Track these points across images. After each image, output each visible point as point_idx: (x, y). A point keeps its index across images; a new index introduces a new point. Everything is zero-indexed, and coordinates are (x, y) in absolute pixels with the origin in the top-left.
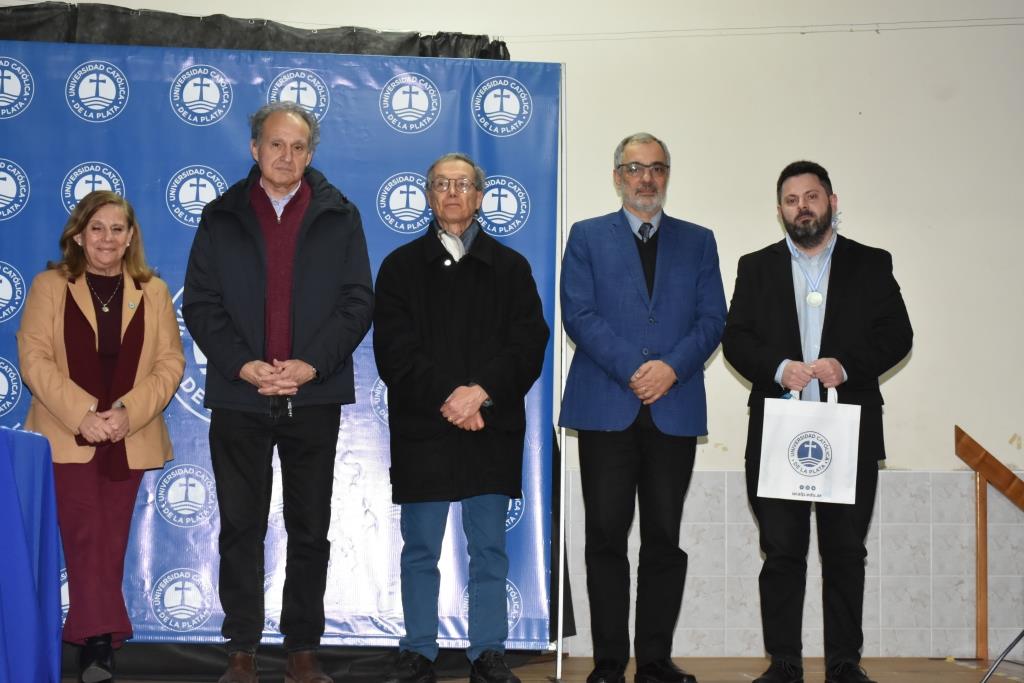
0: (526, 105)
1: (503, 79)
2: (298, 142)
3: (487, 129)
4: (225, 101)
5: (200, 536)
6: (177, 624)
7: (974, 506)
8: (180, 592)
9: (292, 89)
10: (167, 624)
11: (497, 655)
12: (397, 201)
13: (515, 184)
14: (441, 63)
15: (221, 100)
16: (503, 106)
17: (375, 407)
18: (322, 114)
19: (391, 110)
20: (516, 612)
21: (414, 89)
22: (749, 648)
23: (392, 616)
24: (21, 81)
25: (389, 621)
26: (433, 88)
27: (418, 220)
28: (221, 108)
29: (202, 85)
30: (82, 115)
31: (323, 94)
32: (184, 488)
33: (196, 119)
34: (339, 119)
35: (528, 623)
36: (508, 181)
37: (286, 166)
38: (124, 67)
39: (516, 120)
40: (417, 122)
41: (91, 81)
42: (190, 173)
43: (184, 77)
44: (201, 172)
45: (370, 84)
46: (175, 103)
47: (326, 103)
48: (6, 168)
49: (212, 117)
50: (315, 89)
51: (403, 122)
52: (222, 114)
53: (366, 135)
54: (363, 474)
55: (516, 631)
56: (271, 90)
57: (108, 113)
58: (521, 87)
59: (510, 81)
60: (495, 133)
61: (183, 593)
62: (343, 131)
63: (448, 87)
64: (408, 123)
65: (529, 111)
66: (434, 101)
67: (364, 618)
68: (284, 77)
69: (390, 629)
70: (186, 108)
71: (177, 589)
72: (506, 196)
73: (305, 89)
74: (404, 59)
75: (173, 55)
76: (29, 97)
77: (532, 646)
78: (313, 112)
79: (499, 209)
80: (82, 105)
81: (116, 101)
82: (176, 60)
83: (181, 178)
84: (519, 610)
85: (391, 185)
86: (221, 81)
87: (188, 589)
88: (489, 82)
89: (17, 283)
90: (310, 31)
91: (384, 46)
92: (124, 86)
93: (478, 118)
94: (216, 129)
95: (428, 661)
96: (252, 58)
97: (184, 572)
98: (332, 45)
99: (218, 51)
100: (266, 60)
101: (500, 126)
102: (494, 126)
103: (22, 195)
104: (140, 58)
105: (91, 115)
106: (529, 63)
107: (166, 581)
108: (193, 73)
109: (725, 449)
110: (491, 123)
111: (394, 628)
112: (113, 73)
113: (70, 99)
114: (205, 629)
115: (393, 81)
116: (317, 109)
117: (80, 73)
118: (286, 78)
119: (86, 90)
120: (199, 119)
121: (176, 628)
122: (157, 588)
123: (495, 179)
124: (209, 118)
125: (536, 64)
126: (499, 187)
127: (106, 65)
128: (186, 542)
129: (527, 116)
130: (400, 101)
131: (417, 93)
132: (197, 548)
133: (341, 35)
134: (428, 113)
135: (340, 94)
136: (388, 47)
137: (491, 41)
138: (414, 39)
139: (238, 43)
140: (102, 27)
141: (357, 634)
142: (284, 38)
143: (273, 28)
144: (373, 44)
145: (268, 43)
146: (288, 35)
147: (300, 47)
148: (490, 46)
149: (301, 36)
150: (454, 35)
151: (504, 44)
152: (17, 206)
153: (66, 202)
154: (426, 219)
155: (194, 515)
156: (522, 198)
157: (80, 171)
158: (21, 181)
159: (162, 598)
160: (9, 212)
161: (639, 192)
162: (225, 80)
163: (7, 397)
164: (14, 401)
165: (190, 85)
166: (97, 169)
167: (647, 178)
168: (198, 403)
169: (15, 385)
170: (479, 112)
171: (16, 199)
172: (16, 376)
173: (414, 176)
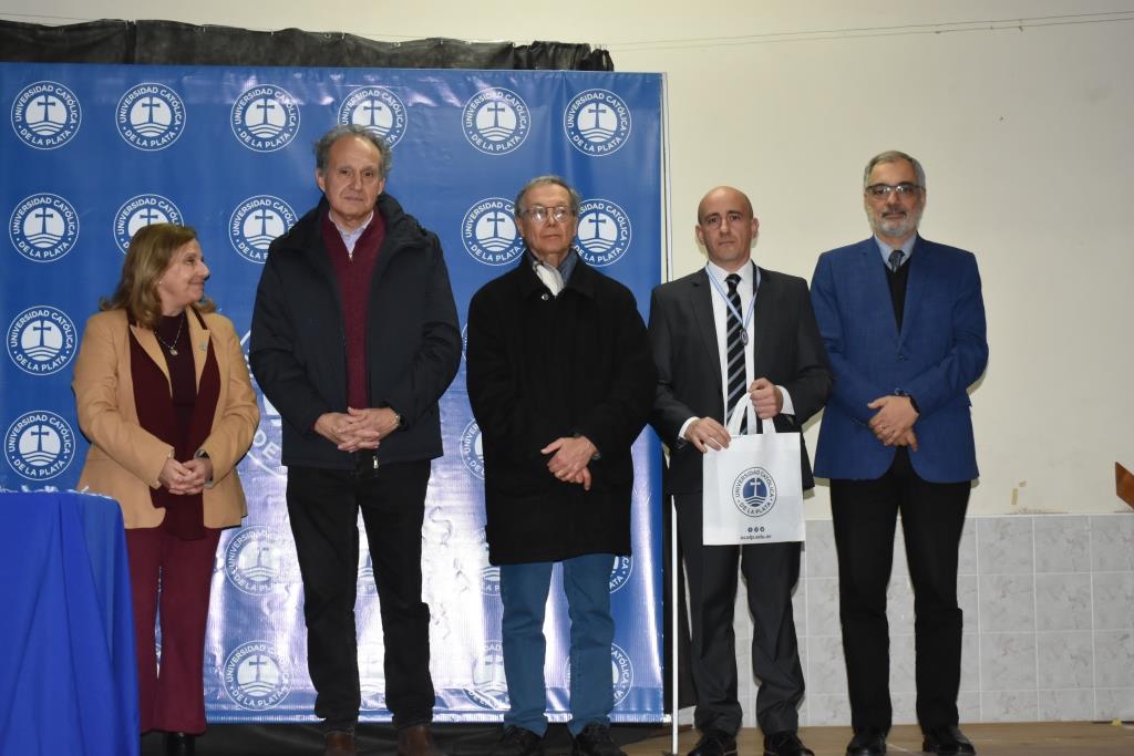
0: (624, 120)
1: (598, 93)
2: (369, 168)
3: (582, 148)
4: (292, 124)
5: (276, 604)
6: (252, 703)
8: (255, 666)
9: (366, 108)
10: (241, 703)
11: (601, 728)
12: (484, 230)
13: (614, 207)
14: (531, 78)
15: (287, 122)
16: (598, 121)
17: (465, 457)
18: (399, 135)
19: (475, 129)
20: (625, 681)
21: (500, 105)
23: (488, 688)
24: (67, 107)
25: (486, 695)
26: (522, 104)
27: (507, 250)
28: (288, 132)
29: (265, 107)
30: (135, 143)
31: (399, 113)
32: (257, 552)
33: (260, 144)
34: (417, 141)
35: (639, 692)
36: (606, 205)
37: (356, 195)
38: (180, 89)
39: (613, 137)
40: (504, 142)
41: (144, 105)
42: (254, 205)
43: (247, 99)
44: (268, 203)
45: (451, 101)
46: (236, 127)
47: (403, 124)
48: (52, 203)
49: (278, 142)
50: (391, 108)
51: (489, 142)
52: (289, 138)
53: (448, 158)
54: (454, 531)
55: (627, 702)
56: (342, 111)
57: (164, 140)
58: (618, 100)
59: (606, 94)
60: (591, 152)
61: (258, 668)
62: (423, 154)
63: (535, 102)
64: (495, 143)
65: (627, 127)
66: (523, 119)
67: (458, 692)
68: (357, 96)
69: (488, 703)
70: (249, 133)
71: (251, 663)
72: (604, 221)
73: (380, 108)
74: (489, 73)
75: (232, 75)
76: (75, 125)
77: (644, 718)
78: (388, 135)
79: (597, 236)
80: (134, 132)
81: (171, 127)
82: (237, 80)
83: (245, 210)
84: (629, 679)
85: (477, 212)
86: (287, 102)
87: (264, 663)
88: (583, 95)
89: (67, 331)
90: (390, 44)
91: (475, 59)
92: (181, 109)
93: (571, 137)
94: (282, 154)
95: (537, 737)
96: (321, 75)
97: (258, 644)
98: (417, 59)
99: (283, 69)
100: (336, 77)
101: (596, 145)
102: (590, 144)
103: (71, 233)
104: (196, 79)
105: (145, 143)
106: (627, 74)
107: (239, 655)
108: (256, 94)
110: (586, 141)
111: (491, 702)
112: (168, 96)
113: (121, 125)
114: (284, 707)
115: (477, 97)
116: (393, 130)
117: (132, 97)
118: (359, 97)
119: (139, 115)
120: (264, 145)
121: (251, 707)
122: (229, 663)
123: (592, 203)
124: (275, 143)
125: (635, 75)
126: (597, 212)
127: (160, 88)
128: (259, 611)
129: (626, 132)
130: (484, 119)
131: (503, 110)
132: (273, 617)
133: (427, 48)
134: (516, 131)
135: (418, 113)
136: (478, 59)
137: (592, 50)
138: (507, 49)
139: (313, 61)
140: (164, 45)
141: (451, 709)
142: (365, 52)
143: (351, 42)
144: (462, 57)
145: (347, 59)
146: (368, 48)
147: (383, 62)
148: (592, 55)
149: (382, 50)
150: (552, 44)
151: (606, 53)
152: (65, 245)
153: (119, 240)
154: (517, 249)
155: (268, 582)
156: (622, 223)
157: (134, 205)
158: (69, 218)
159: (235, 674)
160: (57, 251)
161: (885, 215)
162: (291, 101)
163: (60, 456)
164: (67, 461)
165: (253, 107)
166: (153, 202)
167: (891, 199)
168: (271, 458)
169: (67, 442)
170: (572, 129)
171: (64, 238)
172: (69, 433)
173: (503, 201)
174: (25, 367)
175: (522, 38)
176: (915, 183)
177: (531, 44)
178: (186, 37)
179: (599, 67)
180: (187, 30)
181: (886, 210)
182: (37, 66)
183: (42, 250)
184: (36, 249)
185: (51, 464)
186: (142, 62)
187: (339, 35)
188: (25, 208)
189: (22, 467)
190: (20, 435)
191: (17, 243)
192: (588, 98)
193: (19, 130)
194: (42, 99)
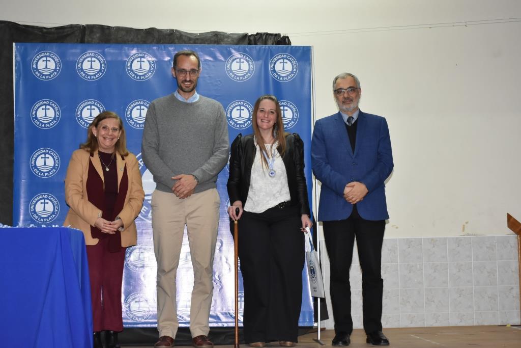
0: (295, 66)
1: (284, 55)
3: (277, 78)
4: (152, 69)
5: (147, 276)
6: (137, 319)
7: (517, 251)
8: (138, 303)
10: (132, 319)
12: (235, 114)
13: (291, 104)
14: (255, 48)
15: (150, 68)
16: (284, 67)
19: (231, 71)
21: (242, 60)
22: (411, 323)
23: (239, 312)
24: (55, 62)
26: (251, 60)
27: (245, 123)
28: (150, 72)
29: (141, 61)
30: (84, 77)
32: (139, 254)
33: (138, 78)
34: (206, 76)
36: (288, 103)
38: (104, 54)
39: (290, 74)
40: (244, 76)
41: (88, 61)
42: (136, 104)
43: (132, 58)
44: (142, 103)
45: (220, 58)
46: (128, 70)
49: (146, 76)
51: (237, 76)
52: (151, 75)
53: (219, 83)
54: (223, 244)
57: (97, 76)
58: (292, 58)
59: (287, 55)
60: (281, 80)
61: (139, 304)
62: (209, 82)
63: (256, 59)
64: (240, 77)
65: (296, 69)
66: (251, 66)
67: (226, 314)
70: (134, 73)
72: (287, 110)
74: (237, 46)
75: (126, 48)
76: (59, 70)
77: (306, 324)
79: (284, 117)
80: (84, 72)
81: (100, 71)
82: (128, 49)
83: (132, 106)
85: (232, 106)
86: (150, 59)
87: (142, 302)
88: (277, 56)
90: (195, 34)
91: (231, 40)
92: (104, 63)
93: (273, 74)
94: (148, 82)
96: (164, 47)
97: (139, 293)
98: (207, 40)
99: (148, 45)
100: (171, 49)
101: (283, 77)
102: (280, 77)
103: (57, 116)
104: (110, 50)
105: (89, 77)
106: (296, 47)
107: (131, 298)
108: (136, 56)
109: (397, 228)
110: (279, 75)
112: (99, 57)
113: (79, 70)
114: (150, 321)
115: (232, 57)
117: (83, 57)
119: (86, 65)
120: (140, 78)
121: (136, 321)
122: (126, 302)
123: (282, 102)
125: (300, 47)
126: (284, 106)
127: (95, 54)
128: (140, 279)
129: (296, 71)
130: (235, 66)
131: (243, 62)
132: (145, 282)
133: (210, 35)
134: (249, 71)
135: (207, 64)
136: (233, 41)
137: (282, 36)
138: (245, 36)
139: (162, 41)
140: (98, 35)
141: (223, 321)
142: (184, 38)
143: (178, 33)
144: (226, 39)
145: (176, 41)
146: (185, 36)
147: (192, 42)
148: (282, 38)
149: (191, 36)
150: (264, 34)
151: (288, 37)
152: (55, 121)
153: (78, 119)
154: (249, 122)
155: (143, 267)
156: (294, 111)
157: (85, 104)
158: (57, 110)
159: (129, 307)
160: (51, 124)
161: (343, 102)
162: (152, 59)
163: (53, 213)
164: (56, 215)
165: (135, 61)
166: (93, 103)
167: (346, 95)
168: (144, 213)
169: (56, 207)
170: (272, 71)
171: (55, 118)
172: (57, 203)
173: (243, 102)
174: (38, 174)
175: (252, 31)
176: (355, 87)
177: (255, 34)
178: (107, 31)
179: (285, 43)
180: (107, 28)
181: (343, 100)
182: (42, 45)
183: (45, 124)
184: (42, 123)
185: (49, 216)
186: (88, 42)
187: (173, 30)
188: (37, 106)
189: (36, 217)
190: (36, 204)
191: (34, 121)
192: (279, 57)
193: (35, 72)
194: (44, 59)
